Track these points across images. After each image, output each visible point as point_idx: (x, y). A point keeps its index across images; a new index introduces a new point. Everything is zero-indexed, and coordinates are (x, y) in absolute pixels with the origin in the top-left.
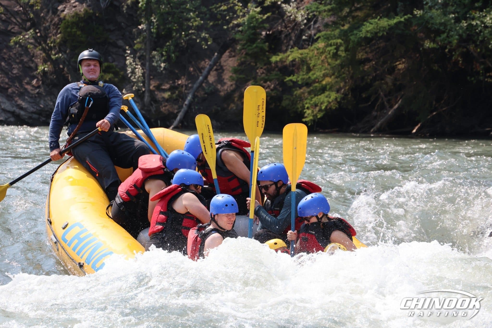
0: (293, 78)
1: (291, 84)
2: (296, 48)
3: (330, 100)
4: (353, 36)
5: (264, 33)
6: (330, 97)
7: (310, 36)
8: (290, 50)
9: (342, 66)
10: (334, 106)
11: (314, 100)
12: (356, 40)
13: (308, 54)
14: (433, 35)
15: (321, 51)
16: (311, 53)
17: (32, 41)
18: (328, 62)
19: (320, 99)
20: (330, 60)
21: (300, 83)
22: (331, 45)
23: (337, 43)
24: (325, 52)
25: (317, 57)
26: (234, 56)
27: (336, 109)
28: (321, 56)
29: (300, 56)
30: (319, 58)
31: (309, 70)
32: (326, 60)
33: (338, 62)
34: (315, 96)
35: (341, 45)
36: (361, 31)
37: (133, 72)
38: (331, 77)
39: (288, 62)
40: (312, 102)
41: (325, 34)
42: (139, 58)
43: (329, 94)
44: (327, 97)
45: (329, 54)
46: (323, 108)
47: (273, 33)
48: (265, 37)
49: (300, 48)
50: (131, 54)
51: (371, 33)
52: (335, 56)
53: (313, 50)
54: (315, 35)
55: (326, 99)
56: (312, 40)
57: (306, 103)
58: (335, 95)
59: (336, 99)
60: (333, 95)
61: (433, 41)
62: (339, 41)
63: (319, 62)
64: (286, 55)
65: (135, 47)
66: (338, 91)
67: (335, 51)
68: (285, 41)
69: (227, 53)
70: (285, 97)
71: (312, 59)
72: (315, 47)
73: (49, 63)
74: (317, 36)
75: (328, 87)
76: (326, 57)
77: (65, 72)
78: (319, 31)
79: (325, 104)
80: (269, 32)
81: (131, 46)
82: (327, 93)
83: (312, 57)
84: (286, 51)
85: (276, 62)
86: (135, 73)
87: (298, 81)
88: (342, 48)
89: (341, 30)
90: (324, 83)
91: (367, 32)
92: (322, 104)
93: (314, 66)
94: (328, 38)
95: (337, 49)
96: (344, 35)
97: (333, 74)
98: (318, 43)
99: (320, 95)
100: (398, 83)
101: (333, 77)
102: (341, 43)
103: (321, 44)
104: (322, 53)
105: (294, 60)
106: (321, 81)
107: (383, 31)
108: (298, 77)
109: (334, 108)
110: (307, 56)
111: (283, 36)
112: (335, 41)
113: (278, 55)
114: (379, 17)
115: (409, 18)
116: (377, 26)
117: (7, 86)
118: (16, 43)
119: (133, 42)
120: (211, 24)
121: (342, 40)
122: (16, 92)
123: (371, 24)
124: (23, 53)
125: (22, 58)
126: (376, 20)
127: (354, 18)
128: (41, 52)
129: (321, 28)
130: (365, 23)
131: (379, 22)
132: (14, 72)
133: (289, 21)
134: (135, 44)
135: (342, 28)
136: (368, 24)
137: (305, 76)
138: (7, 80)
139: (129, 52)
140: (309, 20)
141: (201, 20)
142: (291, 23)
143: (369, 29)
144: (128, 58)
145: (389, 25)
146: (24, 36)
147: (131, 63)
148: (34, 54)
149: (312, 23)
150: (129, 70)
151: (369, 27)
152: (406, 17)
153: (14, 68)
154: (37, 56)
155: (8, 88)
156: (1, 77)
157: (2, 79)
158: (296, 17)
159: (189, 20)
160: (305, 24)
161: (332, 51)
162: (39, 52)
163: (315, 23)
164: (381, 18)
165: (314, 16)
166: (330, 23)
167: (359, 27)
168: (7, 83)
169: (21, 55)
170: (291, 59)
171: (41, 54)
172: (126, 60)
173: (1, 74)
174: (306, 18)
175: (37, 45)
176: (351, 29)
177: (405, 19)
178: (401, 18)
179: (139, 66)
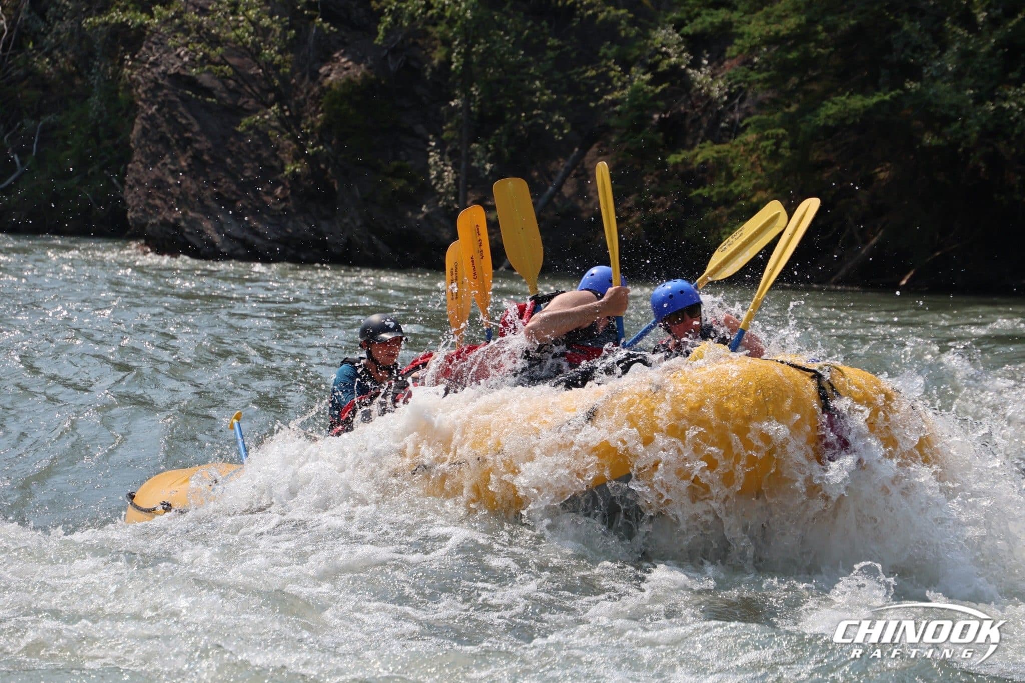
0: (704, 192)
1: (700, 201)
2: (709, 142)
4: (805, 124)
5: (656, 116)
7: (732, 123)
8: (698, 145)
9: (785, 172)
12: (809, 130)
13: (728, 151)
14: (937, 125)
15: (751, 146)
16: (734, 151)
17: (276, 124)
18: (761, 166)
20: (764, 163)
21: (715, 199)
22: (767, 138)
23: (777, 135)
24: (758, 149)
25: (743, 158)
26: (606, 154)
28: (751, 156)
29: (715, 155)
30: (746, 160)
31: (730, 178)
32: (758, 163)
33: (779, 166)
35: (784, 137)
36: (817, 116)
37: (440, 177)
38: (766, 190)
39: (695, 165)
41: (758, 121)
42: (450, 154)
45: (764, 152)
47: (672, 116)
48: (658, 122)
49: (715, 142)
50: (436, 147)
51: (835, 119)
52: (774, 156)
53: (737, 146)
54: (741, 121)
56: (736, 130)
61: (938, 134)
62: (781, 131)
63: (748, 165)
64: (692, 153)
65: (445, 136)
67: (774, 147)
68: (691, 130)
69: (594, 149)
70: (689, 222)
71: (736, 161)
72: (740, 141)
73: (303, 161)
74: (745, 122)
76: (758, 157)
77: (328, 176)
78: (749, 115)
80: (665, 114)
81: (437, 136)
83: (736, 158)
84: (691, 147)
85: (676, 165)
86: (443, 179)
87: (712, 197)
88: (786, 143)
89: (786, 114)
90: (755, 199)
91: (828, 117)
93: (739, 172)
94: (762, 126)
95: (778, 144)
96: (790, 122)
97: (771, 186)
98: (747, 134)
100: (878, 202)
101: (769, 191)
102: (783, 135)
103: (750, 136)
104: (753, 151)
105: (705, 162)
106: (750, 197)
107: (855, 116)
108: (712, 190)
110: (726, 156)
111: (688, 121)
112: (773, 131)
113: (679, 153)
114: (848, 93)
115: (899, 95)
116: (846, 108)
117: (234, 197)
118: (250, 127)
119: (441, 127)
120: (570, 99)
121: (787, 130)
122: (250, 207)
123: (835, 104)
124: (261, 143)
125: (259, 152)
126: (843, 98)
127: (806, 93)
128: (291, 142)
129: (751, 110)
130: (825, 102)
131: (848, 101)
132: (247, 174)
133: (700, 98)
134: (443, 131)
135: (787, 110)
136: (830, 104)
137: (724, 189)
138: (234, 188)
139: (433, 144)
140: (731, 96)
141: (553, 93)
142: (702, 101)
143: (831, 112)
144: (431, 154)
145: (864, 107)
146: (262, 116)
147: (436, 163)
148: (278, 146)
149: (737, 101)
150: (434, 174)
151: (831, 109)
152: (893, 93)
153: (246, 168)
154: (283, 149)
155: (235, 201)
156: (225, 182)
157: (227, 184)
158: (710, 91)
159: (533, 93)
160: (725, 103)
161: (769, 148)
162: (287, 142)
163: (742, 101)
164: (851, 94)
165: (740, 89)
166: (767, 102)
167: (814, 109)
168: (234, 193)
169: (258, 147)
170: (701, 161)
171: (290, 145)
172: (428, 157)
173: (225, 177)
174: (726, 94)
175: (284, 130)
176: (801, 113)
177: (891, 97)
178: (885, 94)
179: (450, 168)
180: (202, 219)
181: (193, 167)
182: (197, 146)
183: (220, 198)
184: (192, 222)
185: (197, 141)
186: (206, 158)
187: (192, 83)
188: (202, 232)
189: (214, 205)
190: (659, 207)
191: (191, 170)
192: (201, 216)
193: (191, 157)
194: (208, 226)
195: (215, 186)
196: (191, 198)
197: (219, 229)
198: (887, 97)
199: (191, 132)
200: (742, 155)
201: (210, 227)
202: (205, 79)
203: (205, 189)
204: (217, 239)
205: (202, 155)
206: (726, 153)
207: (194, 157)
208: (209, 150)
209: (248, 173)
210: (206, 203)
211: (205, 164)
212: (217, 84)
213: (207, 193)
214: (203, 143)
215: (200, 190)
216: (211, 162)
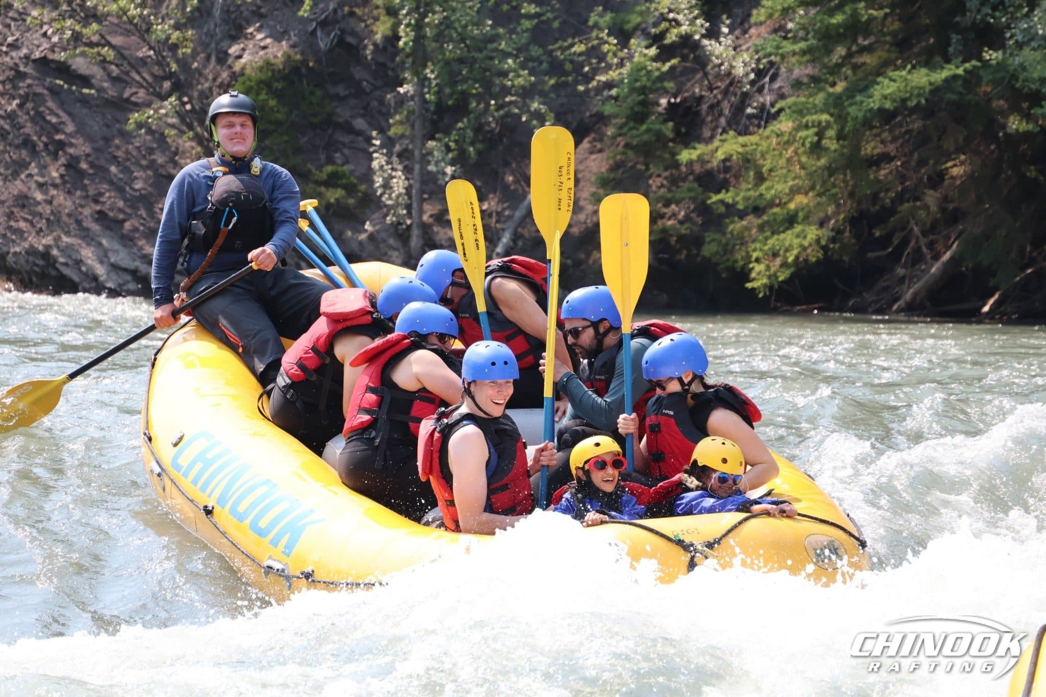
0: (727, 196)
1: (722, 209)
2: (732, 133)
3: (806, 243)
4: (854, 107)
5: (664, 101)
6: (805, 237)
7: (762, 108)
8: (718, 137)
9: (831, 170)
10: (814, 255)
11: (770, 242)
12: (861, 115)
13: (757, 144)
14: (1025, 105)
15: (786, 138)
16: (765, 144)
17: (174, 120)
18: (799, 162)
19: (785, 239)
20: (804, 159)
21: (740, 207)
22: (807, 127)
23: (820, 123)
24: (795, 140)
25: (776, 153)
26: (600, 151)
27: (818, 262)
28: (786, 150)
29: (740, 150)
30: (781, 155)
31: (760, 178)
32: (796, 158)
33: (823, 161)
34: (773, 233)
35: (828, 125)
36: (871, 97)
37: (386, 186)
38: (806, 194)
39: (715, 163)
40: (766, 248)
41: (795, 104)
42: (400, 156)
43: (803, 231)
44: (798, 236)
45: (803, 145)
46: (791, 259)
47: (684, 100)
48: (665, 109)
49: (740, 134)
50: (382, 146)
51: (894, 101)
52: (817, 148)
53: (768, 138)
54: (772, 105)
55: (796, 241)
56: (766, 116)
57: (755, 250)
58: (816, 232)
59: (818, 241)
60: (813, 232)
61: (1027, 116)
62: (825, 117)
63: (782, 162)
64: (711, 147)
65: (391, 133)
66: (822, 224)
67: (816, 138)
68: (709, 118)
69: (585, 145)
70: (709, 236)
71: (768, 157)
72: (772, 131)
74: (778, 106)
75: (801, 215)
76: (796, 152)
78: (782, 97)
79: (795, 252)
80: (675, 98)
81: (382, 131)
82: (798, 228)
83: (767, 152)
84: (711, 139)
85: (690, 163)
86: (391, 188)
87: (737, 203)
88: (831, 133)
89: (829, 95)
90: (792, 206)
91: (885, 97)
92: (787, 250)
93: (771, 170)
94: (800, 112)
95: (820, 135)
96: (837, 105)
97: (812, 188)
98: (781, 121)
99: (783, 232)
100: (951, 206)
101: (811, 194)
102: (828, 123)
103: (785, 125)
104: (788, 143)
105: (728, 159)
106: (785, 203)
107: (919, 95)
108: (737, 195)
109: (814, 260)
110: (755, 150)
111: (705, 107)
112: (815, 117)
113: (695, 148)
114: (909, 67)
115: (975, 67)
116: (906, 86)
117: (121, 216)
118: (140, 125)
119: (387, 121)
120: (552, 82)
121: (832, 115)
122: (142, 228)
123: (894, 81)
124: (155, 146)
125: (153, 157)
126: (904, 73)
127: (855, 67)
128: (193, 144)
129: (786, 91)
130: (880, 79)
131: (909, 77)
132: (137, 187)
133: (718, 76)
134: (390, 126)
135: (831, 90)
136: (886, 81)
137: (752, 193)
138: (121, 204)
139: (378, 142)
140: (760, 73)
141: (530, 74)
142: (721, 80)
143: (888, 91)
144: (375, 155)
145: (931, 84)
146: (156, 111)
147: (381, 167)
148: (177, 149)
149: (767, 79)
150: (379, 181)
151: (888, 87)
152: (967, 65)
153: (136, 178)
154: (184, 152)
155: (124, 221)
156: (110, 197)
157: (111, 200)
158: (732, 67)
159: (504, 74)
160: (752, 83)
161: (809, 140)
162: (189, 144)
163: (773, 79)
164: (914, 67)
165: (772, 64)
166: (806, 80)
167: (866, 88)
168: (121, 211)
169: (151, 151)
170: (723, 157)
171: (193, 148)
172: (371, 159)
173: (109, 191)
174: (753, 70)
175: (184, 128)
176: (850, 93)
177: (965, 70)
178: (957, 67)
179: (400, 173)
180: (79, 245)
181: (66, 178)
182: (71, 151)
183: (101, 216)
184: (67, 250)
185: (71, 145)
186: (84, 166)
187: (63, 70)
188: (79, 262)
189: (95, 227)
190: (669, 219)
191: (65, 183)
192: (80, 241)
193: (64, 165)
194: (88, 254)
195: (96, 201)
196: (65, 218)
197: (103, 257)
198: (960, 71)
199: (64, 133)
200: (774, 149)
201: (90, 255)
202: (80, 64)
203: (82, 206)
204: (100, 270)
205: (79, 162)
206: (754, 147)
207: (68, 166)
208: (88, 155)
209: (138, 185)
210: (85, 224)
211: (82, 174)
212: (96, 72)
213: (87, 212)
214: (80, 148)
215: (76, 208)
216: (91, 171)
